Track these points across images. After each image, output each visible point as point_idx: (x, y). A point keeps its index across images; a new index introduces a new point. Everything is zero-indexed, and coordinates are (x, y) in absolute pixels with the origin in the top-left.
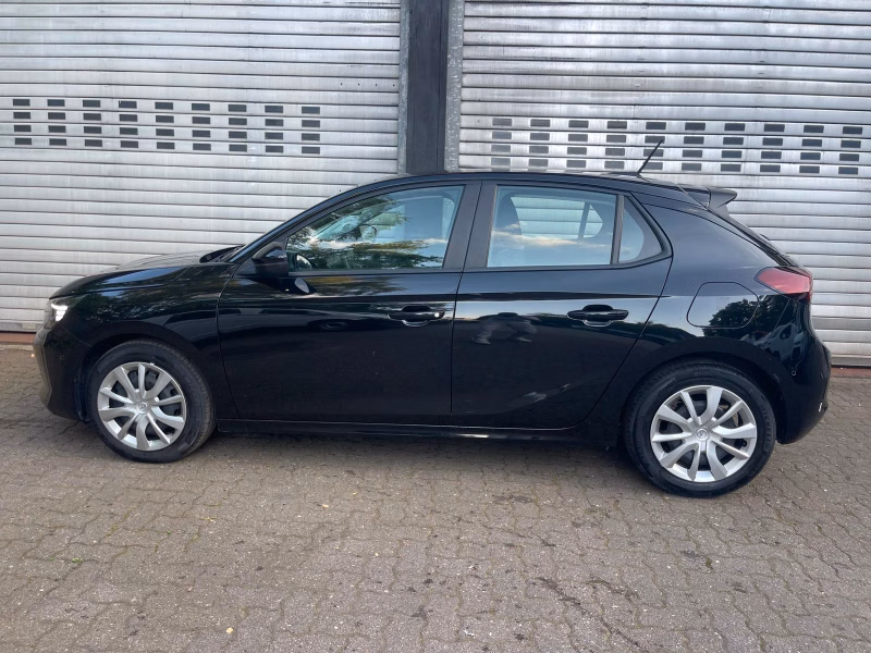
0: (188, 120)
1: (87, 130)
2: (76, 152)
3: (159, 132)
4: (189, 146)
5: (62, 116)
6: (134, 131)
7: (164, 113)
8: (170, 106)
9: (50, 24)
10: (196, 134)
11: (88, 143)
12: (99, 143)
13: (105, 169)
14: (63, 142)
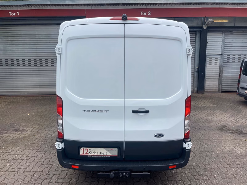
0: (50, 61)
1: (34, 64)
2: (33, 67)
3: (46, 63)
4: (51, 65)
5: (30, 62)
6: (42, 64)
7: (47, 61)
8: (47, 60)
9: (28, 48)
10: (51, 63)
11: (35, 65)
12: (36, 65)
13: (37, 69)
14: (31, 66)
